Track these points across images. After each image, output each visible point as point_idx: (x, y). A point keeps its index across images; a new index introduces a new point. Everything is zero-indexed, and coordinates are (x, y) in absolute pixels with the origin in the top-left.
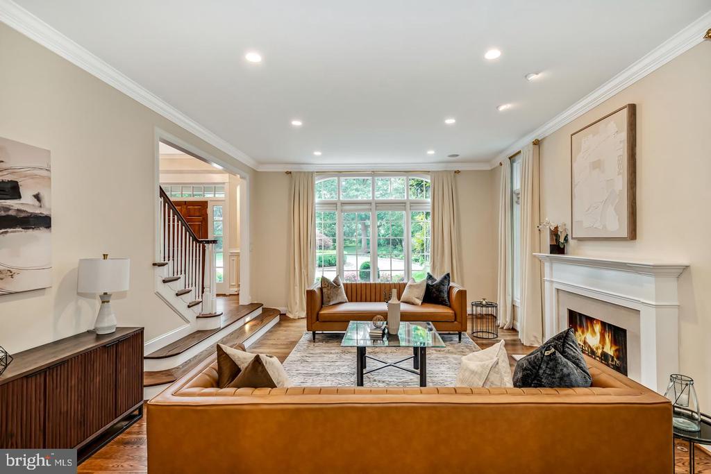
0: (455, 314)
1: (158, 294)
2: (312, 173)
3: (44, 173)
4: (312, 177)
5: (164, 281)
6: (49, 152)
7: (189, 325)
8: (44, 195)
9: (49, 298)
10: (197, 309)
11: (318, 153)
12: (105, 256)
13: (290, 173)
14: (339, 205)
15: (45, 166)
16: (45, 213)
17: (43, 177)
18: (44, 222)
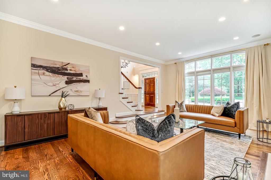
0: (235, 123)
1: (120, 101)
2: (184, 61)
3: (88, 71)
4: (184, 63)
5: (123, 98)
6: (89, 66)
7: (132, 112)
8: (88, 76)
9: (90, 98)
10: (136, 108)
11: (180, 53)
12: (100, 89)
13: (176, 63)
14: (195, 73)
15: (88, 69)
16: (88, 79)
17: (88, 72)
18: (88, 81)
